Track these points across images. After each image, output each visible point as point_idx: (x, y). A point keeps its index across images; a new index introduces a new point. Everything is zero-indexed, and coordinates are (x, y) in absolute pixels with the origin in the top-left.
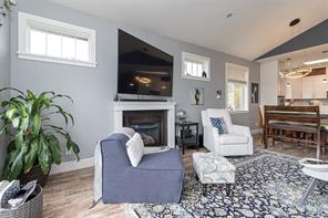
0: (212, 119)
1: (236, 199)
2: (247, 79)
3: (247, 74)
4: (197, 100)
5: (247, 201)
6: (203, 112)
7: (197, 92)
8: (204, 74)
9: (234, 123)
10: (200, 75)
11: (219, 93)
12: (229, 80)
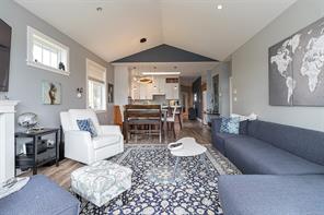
0: (79, 122)
1: (133, 203)
2: (104, 80)
3: (105, 74)
4: (52, 98)
5: (142, 200)
6: (62, 114)
7: (52, 87)
8: (62, 66)
9: (101, 123)
10: (56, 66)
11: (79, 90)
12: (90, 78)
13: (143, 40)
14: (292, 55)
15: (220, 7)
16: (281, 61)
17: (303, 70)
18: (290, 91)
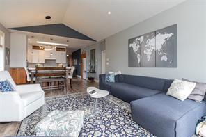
2: (3, 44)
13: (48, 18)
14: (140, 44)
15: (109, 13)
16: (135, 47)
17: (145, 52)
18: (139, 61)
